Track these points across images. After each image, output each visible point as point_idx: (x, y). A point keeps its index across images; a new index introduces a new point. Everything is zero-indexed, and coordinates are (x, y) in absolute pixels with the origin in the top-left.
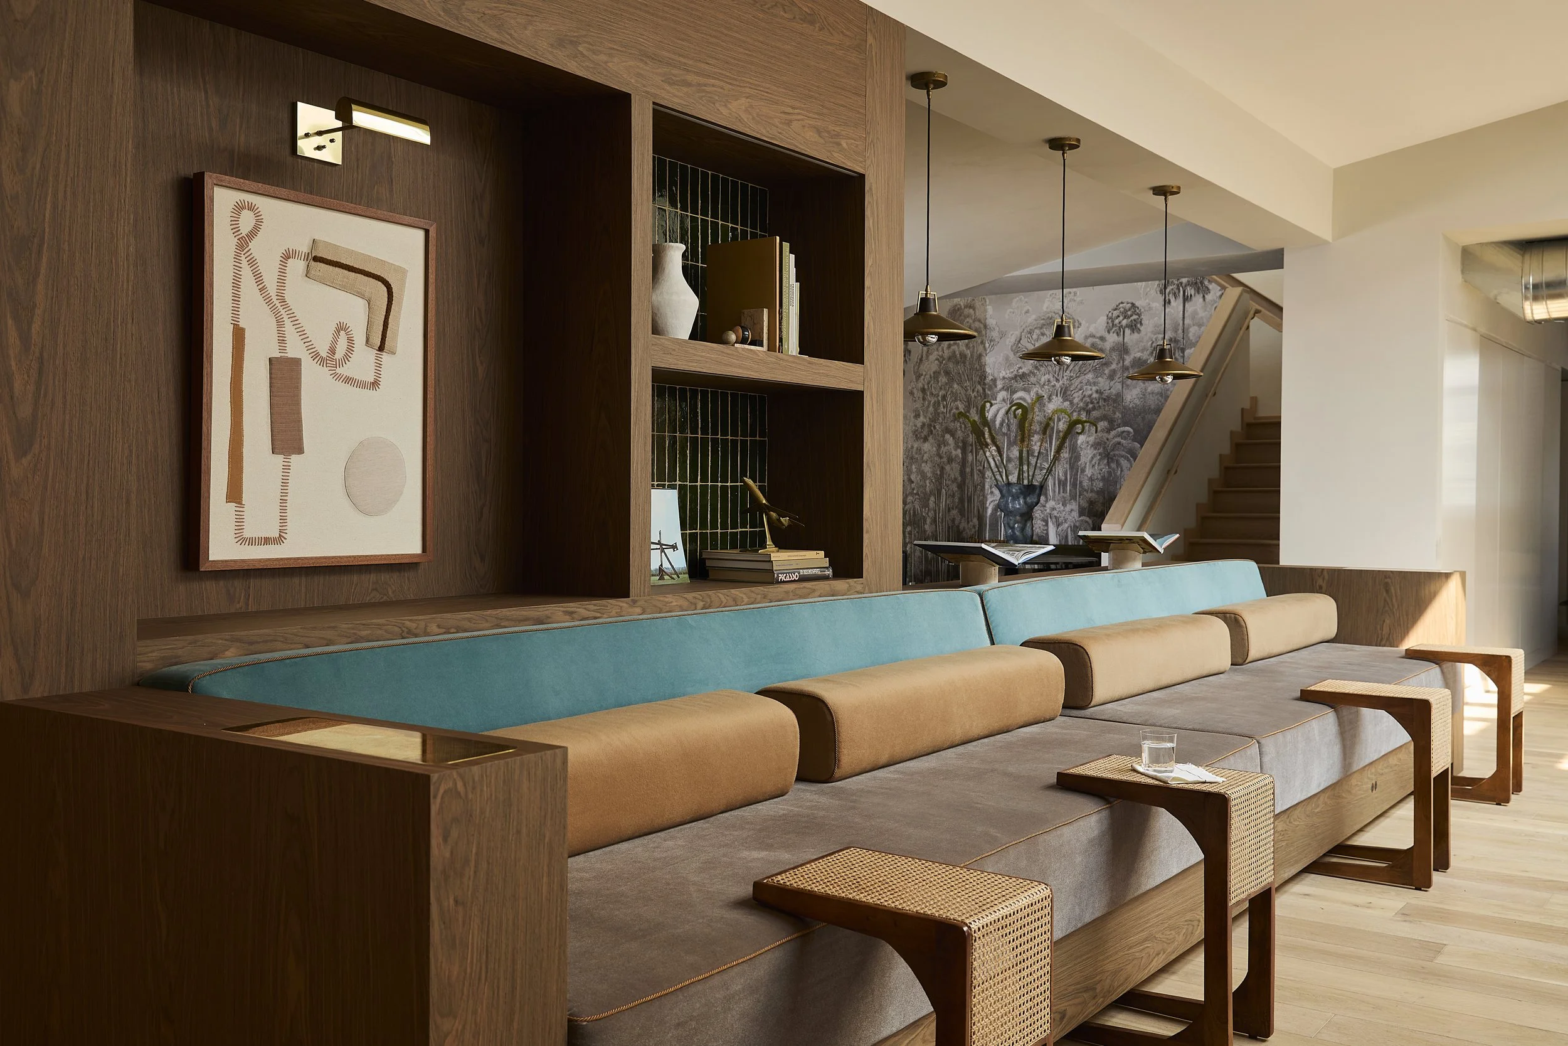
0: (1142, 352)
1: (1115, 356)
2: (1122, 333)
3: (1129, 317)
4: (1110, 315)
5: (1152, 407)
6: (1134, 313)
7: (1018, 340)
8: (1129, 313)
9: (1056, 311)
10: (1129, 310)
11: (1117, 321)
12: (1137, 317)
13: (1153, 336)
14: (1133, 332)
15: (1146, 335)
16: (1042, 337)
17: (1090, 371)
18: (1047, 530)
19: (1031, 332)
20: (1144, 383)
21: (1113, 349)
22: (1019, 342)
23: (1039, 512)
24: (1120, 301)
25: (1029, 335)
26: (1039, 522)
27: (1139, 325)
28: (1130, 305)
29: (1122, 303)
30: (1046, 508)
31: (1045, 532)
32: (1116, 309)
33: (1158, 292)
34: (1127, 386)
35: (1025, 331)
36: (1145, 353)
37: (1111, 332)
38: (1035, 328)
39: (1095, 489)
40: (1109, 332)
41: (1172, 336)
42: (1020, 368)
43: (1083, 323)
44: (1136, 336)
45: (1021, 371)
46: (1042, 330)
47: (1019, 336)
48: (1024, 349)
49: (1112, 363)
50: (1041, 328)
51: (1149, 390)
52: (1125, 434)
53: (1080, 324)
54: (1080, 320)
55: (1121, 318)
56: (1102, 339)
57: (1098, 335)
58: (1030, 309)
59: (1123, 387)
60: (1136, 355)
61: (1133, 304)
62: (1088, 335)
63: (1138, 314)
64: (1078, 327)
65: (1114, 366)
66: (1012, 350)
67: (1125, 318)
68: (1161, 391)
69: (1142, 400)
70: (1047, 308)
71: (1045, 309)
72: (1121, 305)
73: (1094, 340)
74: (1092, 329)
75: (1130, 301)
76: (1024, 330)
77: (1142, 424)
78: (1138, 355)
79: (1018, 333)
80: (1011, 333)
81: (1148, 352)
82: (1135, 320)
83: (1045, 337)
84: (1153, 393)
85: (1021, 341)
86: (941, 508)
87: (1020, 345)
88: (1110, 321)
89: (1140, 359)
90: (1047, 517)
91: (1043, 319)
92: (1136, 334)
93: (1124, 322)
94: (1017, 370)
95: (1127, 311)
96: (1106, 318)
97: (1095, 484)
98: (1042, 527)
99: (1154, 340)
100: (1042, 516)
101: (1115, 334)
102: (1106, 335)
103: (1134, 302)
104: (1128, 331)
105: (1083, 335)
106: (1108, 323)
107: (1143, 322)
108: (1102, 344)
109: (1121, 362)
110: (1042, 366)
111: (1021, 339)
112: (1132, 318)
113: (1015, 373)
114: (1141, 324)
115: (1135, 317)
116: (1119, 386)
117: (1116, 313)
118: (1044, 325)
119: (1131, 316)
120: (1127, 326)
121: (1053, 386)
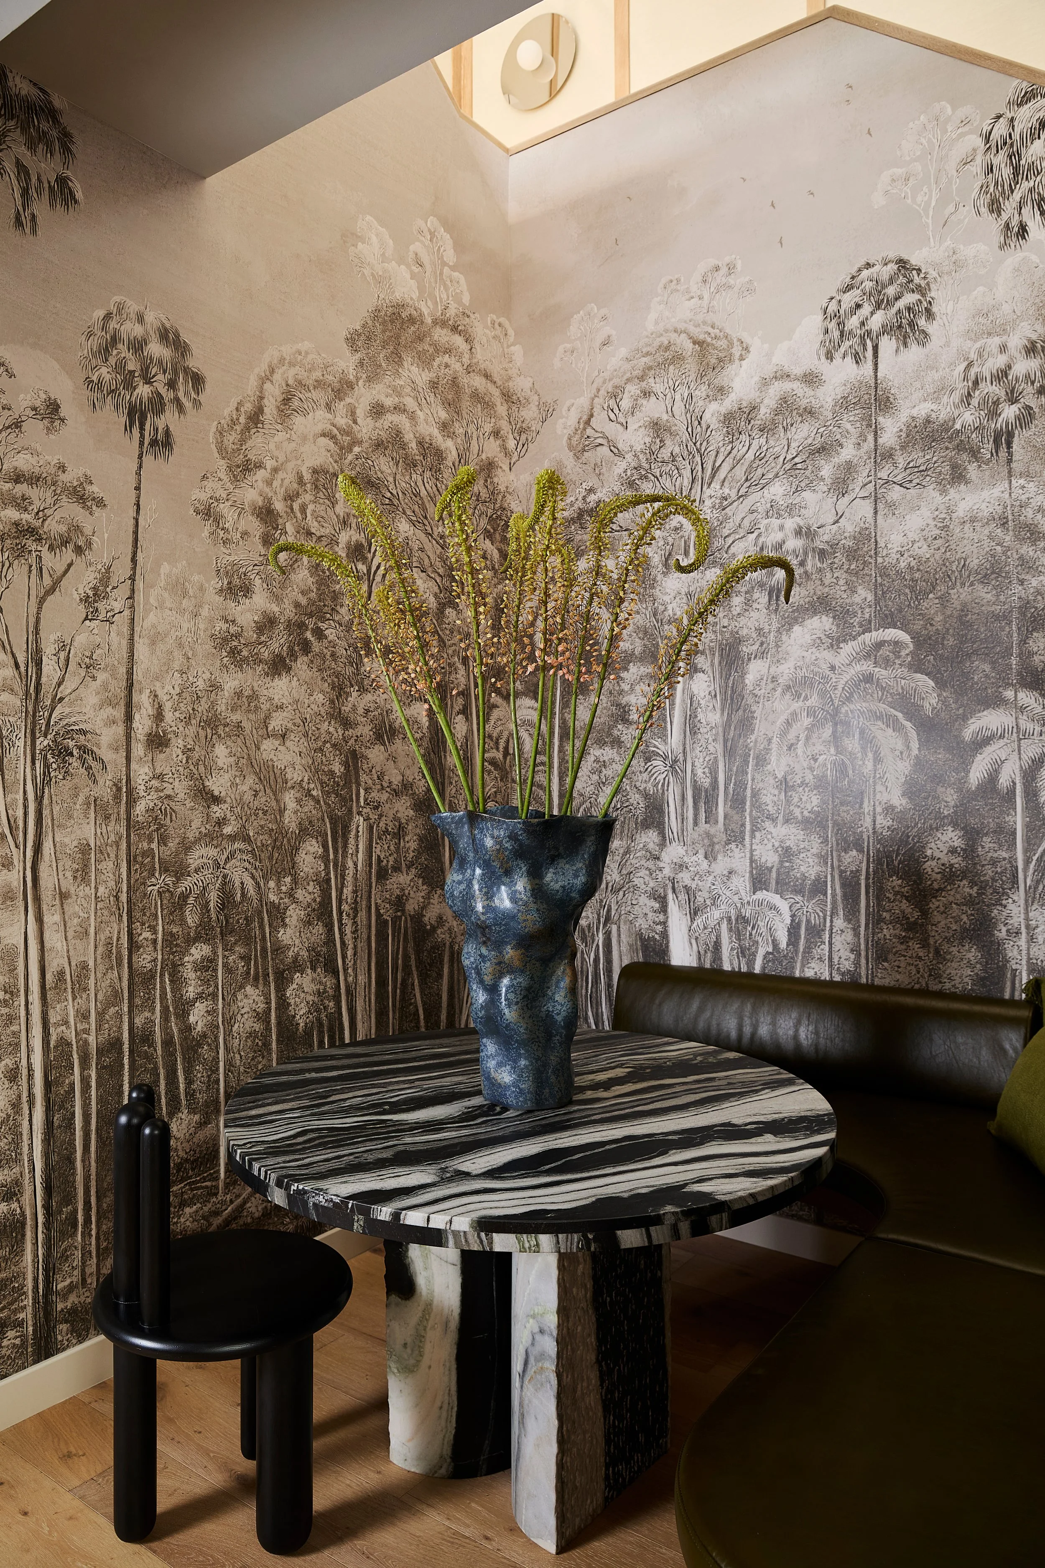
0: (937, 400)
1: (850, 423)
2: (869, 353)
3: (889, 304)
4: (833, 307)
5: (974, 563)
6: (909, 286)
7: (585, 418)
8: (891, 291)
9: (681, 326)
10: (891, 281)
11: (853, 322)
12: (917, 296)
13: (969, 343)
14: (905, 345)
15: (947, 344)
16: (644, 402)
17: (776, 476)
18: (664, 923)
19: (615, 395)
20: (944, 492)
21: (844, 404)
22: (588, 422)
23: (643, 873)
24: (862, 262)
25: (612, 402)
26: (643, 900)
27: (922, 322)
28: (892, 267)
29: (868, 265)
30: (661, 865)
31: (659, 928)
32: (848, 288)
33: (984, 210)
34: (892, 506)
35: (603, 392)
36: (945, 399)
37: (838, 355)
38: (628, 380)
39: (797, 812)
40: (830, 356)
41: (1034, 337)
42: (591, 491)
43: (755, 344)
44: (914, 352)
45: (592, 498)
46: (644, 384)
47: (586, 410)
48: (599, 441)
49: (841, 446)
50: (642, 378)
51: (962, 509)
52: (885, 651)
53: (747, 349)
54: (747, 339)
55: (866, 309)
56: (811, 379)
57: (798, 371)
58: (614, 333)
59: (876, 513)
60: (914, 412)
61: (902, 263)
62: (769, 372)
63: (919, 289)
64: (742, 358)
65: (848, 453)
66: (570, 447)
67: (878, 306)
68: (1000, 509)
69: (939, 542)
70: (656, 323)
71: (650, 326)
72: (865, 273)
73: (787, 386)
74: (781, 358)
75: (892, 255)
76: (598, 390)
77: (939, 618)
78: (923, 410)
79: (583, 401)
80: (568, 403)
81: (956, 397)
82: (909, 309)
83: (653, 399)
84: (973, 520)
85: (593, 422)
86: (350, 872)
87: (589, 432)
88: (833, 325)
89: (928, 421)
90: (665, 887)
91: (648, 354)
92: (914, 348)
93: (877, 321)
94: (584, 498)
95: (884, 287)
96: (821, 317)
97: (796, 800)
98: (651, 915)
99: (973, 356)
100: (652, 884)
101: (849, 359)
102: (824, 367)
103: (905, 257)
104: (887, 345)
105: (756, 379)
106: (827, 331)
107: (935, 309)
108: (809, 392)
109: (870, 438)
110: (646, 477)
111: (592, 416)
112: (901, 304)
113: (579, 504)
114: (929, 314)
115: (910, 298)
116: (865, 509)
117: (849, 299)
118: (650, 368)
119: (897, 299)
120: (886, 330)
121: (676, 529)
